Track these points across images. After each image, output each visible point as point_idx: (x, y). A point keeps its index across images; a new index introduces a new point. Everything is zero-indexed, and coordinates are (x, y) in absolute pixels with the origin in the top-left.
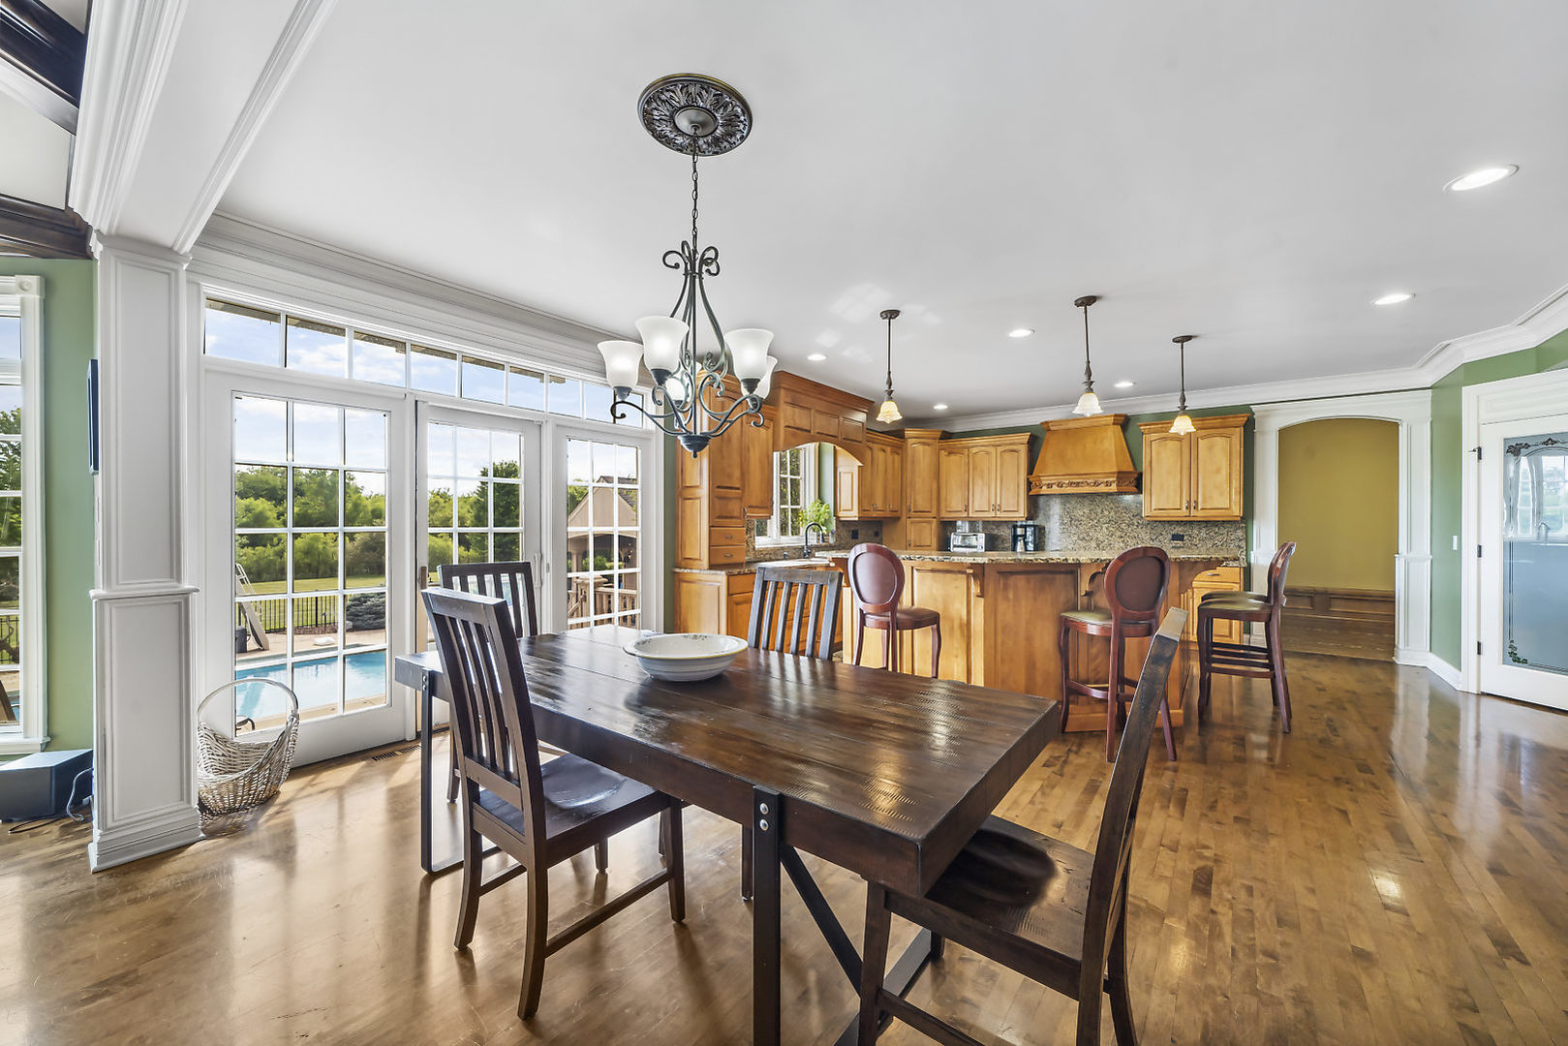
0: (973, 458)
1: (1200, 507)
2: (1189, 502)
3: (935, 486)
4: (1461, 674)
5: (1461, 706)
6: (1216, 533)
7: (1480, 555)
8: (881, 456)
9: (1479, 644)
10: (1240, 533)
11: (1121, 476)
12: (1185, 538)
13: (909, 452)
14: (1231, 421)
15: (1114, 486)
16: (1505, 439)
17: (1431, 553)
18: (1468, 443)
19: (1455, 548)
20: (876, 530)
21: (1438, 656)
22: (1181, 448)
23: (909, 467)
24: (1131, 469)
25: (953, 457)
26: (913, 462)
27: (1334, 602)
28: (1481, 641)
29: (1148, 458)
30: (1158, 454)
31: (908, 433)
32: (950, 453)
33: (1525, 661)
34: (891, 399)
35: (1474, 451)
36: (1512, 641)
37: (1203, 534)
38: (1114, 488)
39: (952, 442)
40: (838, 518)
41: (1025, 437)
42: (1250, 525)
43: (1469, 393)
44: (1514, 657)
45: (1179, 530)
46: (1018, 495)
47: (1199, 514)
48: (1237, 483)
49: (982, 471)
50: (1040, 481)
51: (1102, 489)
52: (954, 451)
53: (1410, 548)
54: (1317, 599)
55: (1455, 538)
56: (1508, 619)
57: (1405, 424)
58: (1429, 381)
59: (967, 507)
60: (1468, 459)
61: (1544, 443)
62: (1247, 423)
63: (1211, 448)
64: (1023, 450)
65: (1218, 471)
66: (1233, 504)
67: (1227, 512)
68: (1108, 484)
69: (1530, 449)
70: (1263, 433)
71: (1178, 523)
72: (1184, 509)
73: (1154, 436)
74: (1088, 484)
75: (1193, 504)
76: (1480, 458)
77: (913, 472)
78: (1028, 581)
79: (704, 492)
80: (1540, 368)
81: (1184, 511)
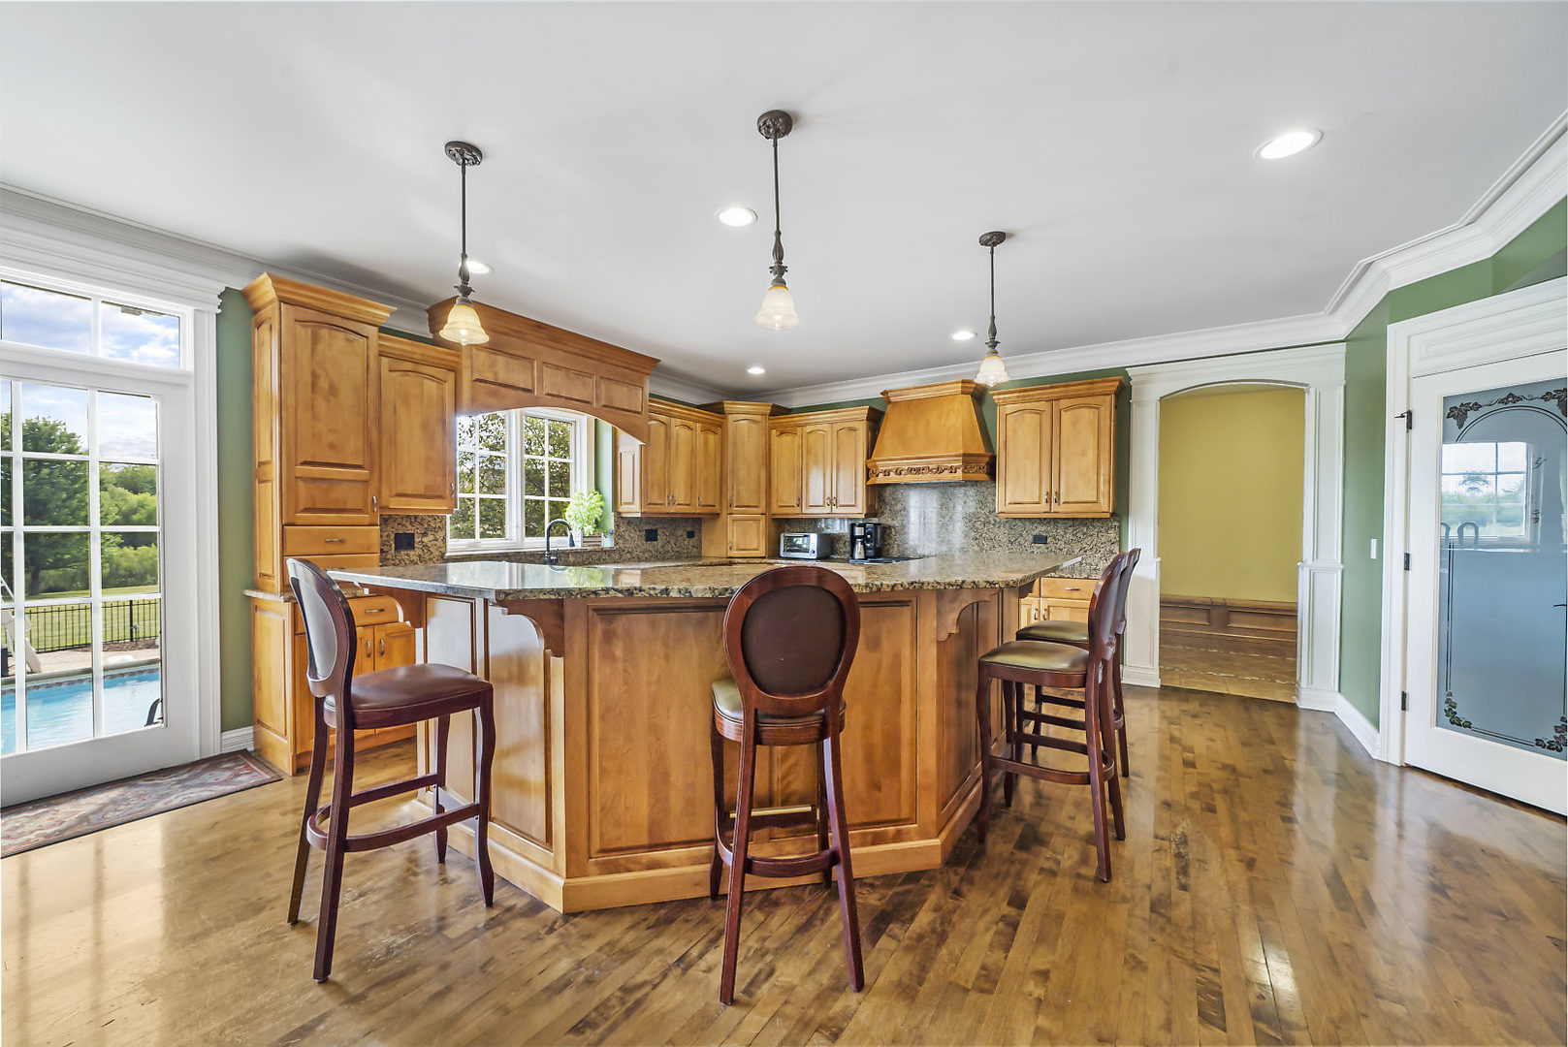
0: (807, 439)
1: (1062, 501)
2: (1049, 494)
3: (763, 475)
4: (1378, 737)
5: (1379, 779)
6: (1084, 534)
7: (1407, 568)
8: (680, 433)
9: (1404, 695)
10: (1112, 534)
11: (968, 459)
12: (1049, 540)
13: (730, 432)
14: (1099, 387)
15: (959, 471)
16: (1444, 398)
17: (1342, 562)
18: (1394, 405)
19: (1374, 556)
20: (690, 529)
21: (1347, 699)
22: (1041, 420)
23: (730, 450)
24: (982, 451)
25: (786, 438)
26: (735, 444)
27: (1233, 617)
28: (1407, 692)
29: (1002, 436)
30: (1015, 431)
31: (729, 406)
32: (782, 433)
33: (1468, 725)
34: (466, 302)
35: (1402, 416)
36: (1450, 694)
37: (1069, 536)
38: (959, 475)
39: (783, 420)
40: (618, 514)
41: (863, 412)
42: (1124, 525)
43: (1398, 334)
44: (1452, 717)
45: (1041, 530)
46: (856, 486)
47: (1061, 510)
48: (1107, 469)
49: (816, 456)
50: (876, 467)
51: (946, 476)
52: (787, 430)
53: (1316, 555)
54: (1215, 613)
55: (1374, 542)
56: (1446, 658)
57: (1312, 390)
58: (1342, 330)
59: (800, 500)
60: (1394, 428)
61: (1501, 401)
62: (1122, 392)
63: (1075, 423)
64: (862, 428)
65: (1084, 453)
66: (1101, 496)
67: (1095, 507)
68: (953, 470)
69: (1482, 411)
70: (1140, 404)
71: (1041, 520)
72: (1044, 501)
73: (1010, 408)
74: (930, 470)
75: (1054, 497)
76: (1409, 426)
77: (735, 458)
78: (653, 625)
79: (274, 471)
80: (1498, 289)
81: (1044, 507)
